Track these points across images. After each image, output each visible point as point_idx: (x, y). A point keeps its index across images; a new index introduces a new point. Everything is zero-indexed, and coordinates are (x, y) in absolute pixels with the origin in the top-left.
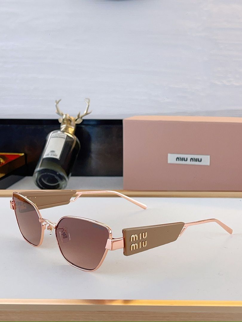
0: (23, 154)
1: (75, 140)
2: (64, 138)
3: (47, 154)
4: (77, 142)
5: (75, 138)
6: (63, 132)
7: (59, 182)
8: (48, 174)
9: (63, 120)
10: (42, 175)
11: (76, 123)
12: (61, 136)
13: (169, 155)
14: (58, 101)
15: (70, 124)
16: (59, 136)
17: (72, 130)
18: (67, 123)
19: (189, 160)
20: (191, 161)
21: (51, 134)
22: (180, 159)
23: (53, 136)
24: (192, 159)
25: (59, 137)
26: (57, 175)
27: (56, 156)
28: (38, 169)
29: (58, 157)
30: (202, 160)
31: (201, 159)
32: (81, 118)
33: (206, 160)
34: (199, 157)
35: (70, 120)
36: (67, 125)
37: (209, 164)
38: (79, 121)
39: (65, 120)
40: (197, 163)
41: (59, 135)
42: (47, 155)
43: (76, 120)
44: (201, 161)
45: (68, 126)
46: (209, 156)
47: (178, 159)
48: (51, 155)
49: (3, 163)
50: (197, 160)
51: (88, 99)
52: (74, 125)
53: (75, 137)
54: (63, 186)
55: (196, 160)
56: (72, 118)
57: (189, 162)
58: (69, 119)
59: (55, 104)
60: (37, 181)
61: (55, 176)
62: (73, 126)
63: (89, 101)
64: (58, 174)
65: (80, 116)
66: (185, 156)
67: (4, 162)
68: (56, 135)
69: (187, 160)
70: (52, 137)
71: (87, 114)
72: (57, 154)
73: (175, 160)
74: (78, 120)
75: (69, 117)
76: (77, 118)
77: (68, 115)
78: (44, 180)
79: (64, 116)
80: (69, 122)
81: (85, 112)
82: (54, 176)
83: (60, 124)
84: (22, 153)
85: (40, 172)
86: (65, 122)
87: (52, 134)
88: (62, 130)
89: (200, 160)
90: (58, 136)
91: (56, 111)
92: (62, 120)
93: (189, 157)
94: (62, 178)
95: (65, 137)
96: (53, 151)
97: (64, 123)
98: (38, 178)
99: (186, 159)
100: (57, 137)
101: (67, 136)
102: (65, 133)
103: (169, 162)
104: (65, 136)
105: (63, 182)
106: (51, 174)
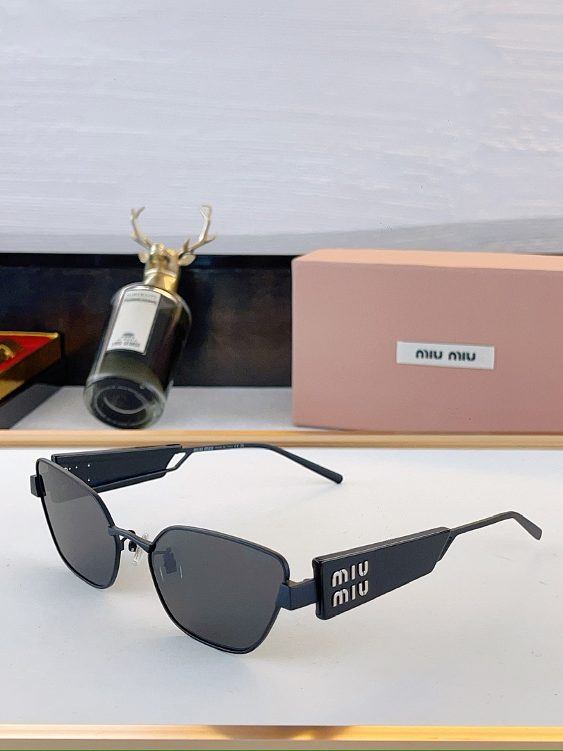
0: (56, 336)
1: (180, 306)
2: (155, 302)
3: (115, 340)
4: (183, 309)
5: (177, 300)
6: (151, 286)
7: (145, 407)
8: (120, 388)
9: (151, 257)
10: (104, 391)
11: (180, 263)
12: (148, 298)
13: (400, 344)
14: (136, 210)
15: (167, 268)
16: (142, 298)
17: (170, 280)
18: (160, 266)
19: (446, 356)
20: (450, 358)
21: (125, 293)
22: (425, 354)
23: (129, 298)
24: (452, 355)
25: (144, 300)
26: (140, 391)
27: (138, 345)
28: (96, 376)
29: (141, 348)
30: (477, 357)
31: (474, 355)
32: (192, 251)
33: (486, 357)
34: (470, 349)
35: (167, 258)
36: (159, 270)
37: (491, 366)
38: (188, 260)
39: (155, 258)
40: (465, 364)
41: (142, 295)
42: (116, 343)
43: (180, 257)
44: (474, 358)
45: (163, 271)
46: (492, 349)
47: (420, 354)
48: (126, 344)
49: (10, 359)
50: (464, 356)
51: (208, 207)
52: (176, 269)
53: (180, 299)
54: (155, 415)
55: (462, 357)
56: (172, 253)
57: (445, 361)
58: (165, 255)
59: (131, 218)
60: (92, 405)
61: (136, 393)
62: (174, 272)
63: (211, 211)
64: (141, 387)
65: (190, 247)
66: (436, 347)
67: (13, 356)
68: (135, 295)
69: (441, 356)
70: (125, 300)
71: (205, 242)
72: (139, 341)
73: (415, 355)
74: (184, 257)
75: (165, 251)
76: (182, 252)
77: (162, 247)
78: (110, 401)
79: (153, 249)
80: (165, 262)
81: (201, 238)
82: (132, 394)
83: (143, 265)
84: (52, 332)
85: (101, 383)
86: (155, 261)
87: (126, 291)
88: (147, 282)
89: (471, 356)
90: (140, 297)
91: (133, 235)
92: (147, 256)
93: (447, 349)
94: (151, 397)
95: (157, 300)
96: (129, 335)
97: (153, 266)
98: (96, 397)
99: (438, 354)
100: (138, 300)
101: (162, 296)
102: (156, 290)
103: (399, 360)
104: (155, 297)
105: (154, 406)
106: (125, 389)
